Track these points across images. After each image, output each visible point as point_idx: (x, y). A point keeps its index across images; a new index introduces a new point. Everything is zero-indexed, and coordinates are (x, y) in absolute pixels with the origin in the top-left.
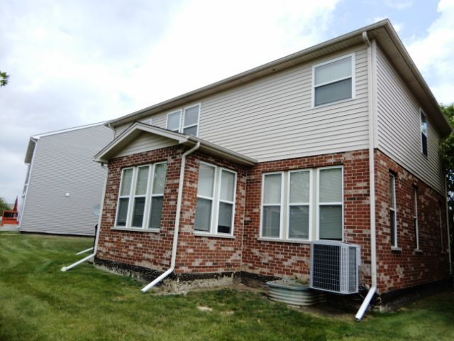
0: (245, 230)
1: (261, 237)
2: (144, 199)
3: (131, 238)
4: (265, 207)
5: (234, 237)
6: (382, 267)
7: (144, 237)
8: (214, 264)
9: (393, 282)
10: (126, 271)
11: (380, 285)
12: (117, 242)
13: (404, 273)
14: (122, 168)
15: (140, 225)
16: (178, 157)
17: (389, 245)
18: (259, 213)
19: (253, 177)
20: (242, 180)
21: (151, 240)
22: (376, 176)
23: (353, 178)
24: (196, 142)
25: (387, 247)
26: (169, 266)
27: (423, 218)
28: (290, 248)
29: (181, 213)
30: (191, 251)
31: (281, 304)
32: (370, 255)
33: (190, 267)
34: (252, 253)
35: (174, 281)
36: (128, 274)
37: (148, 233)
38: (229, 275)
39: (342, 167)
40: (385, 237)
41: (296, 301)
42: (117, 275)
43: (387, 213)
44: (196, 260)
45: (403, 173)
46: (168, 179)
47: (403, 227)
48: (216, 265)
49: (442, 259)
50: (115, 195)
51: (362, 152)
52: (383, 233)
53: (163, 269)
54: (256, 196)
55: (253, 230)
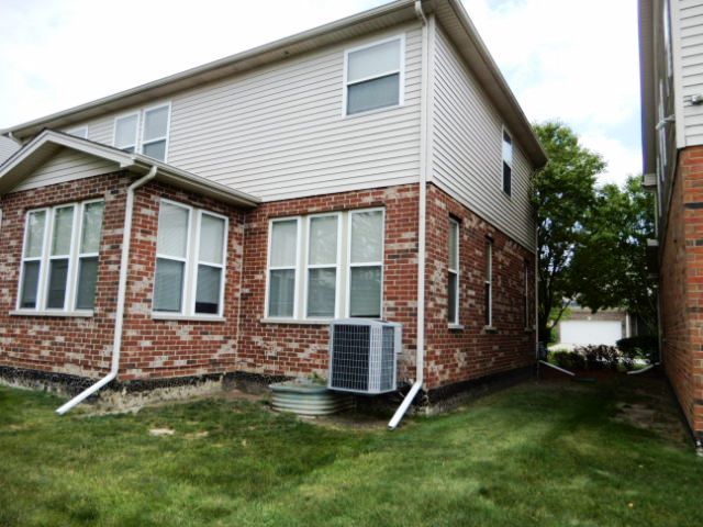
0: (242, 308)
1: (266, 318)
2: (66, 261)
3: (46, 328)
4: (272, 271)
5: (224, 319)
6: (433, 352)
7: (67, 324)
8: (188, 362)
9: (448, 371)
10: (38, 382)
11: (428, 377)
12: (20, 336)
13: (466, 359)
14: (26, 209)
15: (61, 305)
16: (121, 191)
17: (444, 321)
18: (263, 281)
19: (254, 225)
20: (236, 230)
21: (79, 330)
22: (427, 223)
23: (398, 226)
24: (151, 166)
25: (440, 325)
26: (109, 370)
27: (500, 283)
28: (308, 332)
29: (128, 283)
30: (147, 343)
31: (287, 415)
32: (415, 336)
33: (145, 370)
34: (253, 343)
35: (118, 393)
36: (42, 387)
37: (73, 318)
38: (215, 378)
39: (383, 209)
40: (439, 311)
41: (309, 408)
42: (21, 390)
43: (443, 275)
44: (156, 357)
45: (471, 220)
46: (107, 228)
47: (467, 296)
48: (192, 364)
49: (526, 339)
50: (14, 256)
51: (410, 186)
52: (436, 305)
53: (100, 375)
54: (259, 255)
55: (255, 308)
